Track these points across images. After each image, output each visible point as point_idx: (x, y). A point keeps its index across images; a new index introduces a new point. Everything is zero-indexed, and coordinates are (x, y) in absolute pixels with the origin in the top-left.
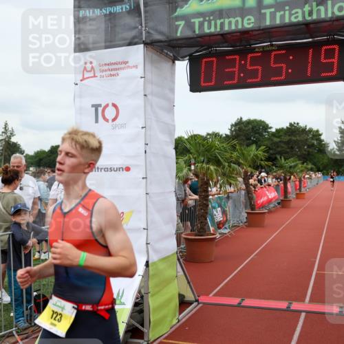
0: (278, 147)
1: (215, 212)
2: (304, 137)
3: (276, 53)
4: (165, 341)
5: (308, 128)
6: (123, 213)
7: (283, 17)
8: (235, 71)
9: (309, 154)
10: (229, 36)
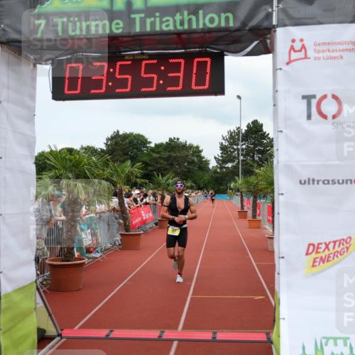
0: (157, 163)
1: (84, 236)
2: (184, 153)
3: (147, 62)
5: (188, 143)
7: (153, 24)
8: (102, 80)
9: (189, 171)
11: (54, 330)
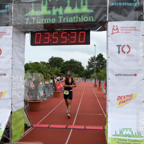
0: (66, 68)
1: (41, 92)
2: (76, 64)
3: (63, 33)
4: (18, 143)
5: (77, 61)
6: (3, 92)
7: (66, 20)
8: (48, 39)
9: (77, 70)
11: (30, 124)
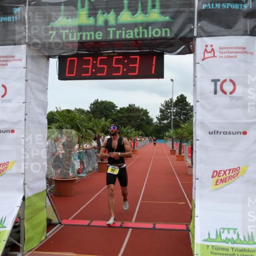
1: (75, 163)
2: (138, 114)
3: (117, 57)
4: (35, 252)
5: (140, 108)
6: (8, 162)
8: (89, 68)
10: (86, 44)
11: (57, 220)
